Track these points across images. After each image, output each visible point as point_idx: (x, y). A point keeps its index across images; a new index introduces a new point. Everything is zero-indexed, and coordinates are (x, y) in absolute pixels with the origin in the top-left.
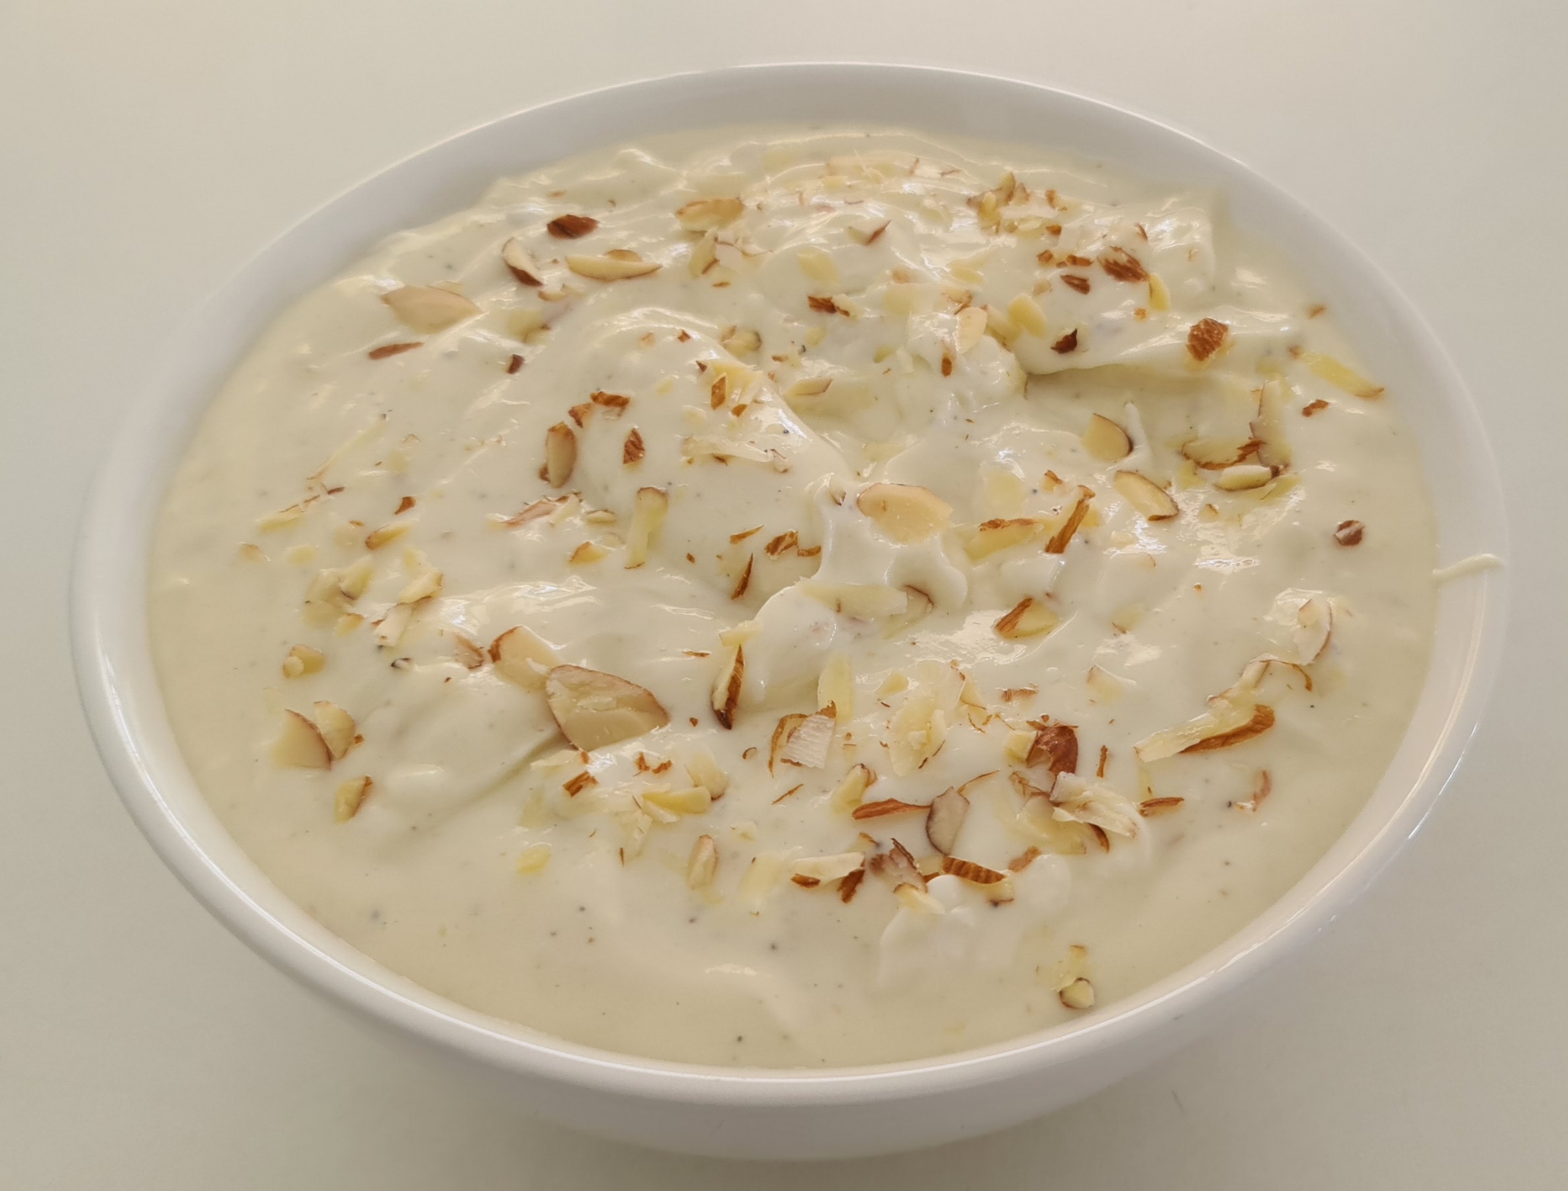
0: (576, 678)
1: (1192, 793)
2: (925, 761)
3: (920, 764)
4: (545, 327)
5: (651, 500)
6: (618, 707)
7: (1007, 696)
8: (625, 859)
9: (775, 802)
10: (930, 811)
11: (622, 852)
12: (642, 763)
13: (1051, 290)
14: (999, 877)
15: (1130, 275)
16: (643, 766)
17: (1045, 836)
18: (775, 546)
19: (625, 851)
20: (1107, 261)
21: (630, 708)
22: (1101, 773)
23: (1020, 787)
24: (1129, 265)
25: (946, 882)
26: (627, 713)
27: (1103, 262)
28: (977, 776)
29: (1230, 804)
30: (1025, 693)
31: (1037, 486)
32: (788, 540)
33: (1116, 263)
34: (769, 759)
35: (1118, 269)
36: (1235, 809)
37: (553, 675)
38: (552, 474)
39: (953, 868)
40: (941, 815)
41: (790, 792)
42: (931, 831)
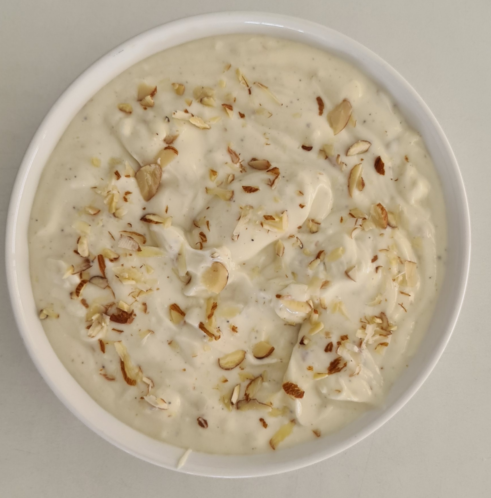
0: (157, 173)
1: (106, 356)
2: (118, 277)
3: (117, 276)
4: (327, 157)
5: (229, 195)
6: (148, 186)
7: (145, 304)
8: (94, 189)
9: (109, 232)
10: (103, 277)
11: (95, 188)
12: (128, 193)
13: (326, 338)
14: (78, 296)
15: (332, 368)
16: (126, 193)
17: (91, 310)
18: (202, 235)
19: (96, 189)
20: (340, 360)
21: (148, 189)
22: (114, 329)
23: (109, 305)
24: (337, 368)
25: (77, 280)
26: (147, 189)
27: (340, 359)
28: (114, 292)
29: (103, 367)
30: (145, 310)
31: (230, 322)
32: (204, 239)
33: (338, 363)
34: (127, 231)
35: (336, 363)
36: (102, 368)
37: (157, 166)
38: (253, 162)
39: (82, 283)
40: (101, 281)
41: (112, 237)
42: (97, 277)
